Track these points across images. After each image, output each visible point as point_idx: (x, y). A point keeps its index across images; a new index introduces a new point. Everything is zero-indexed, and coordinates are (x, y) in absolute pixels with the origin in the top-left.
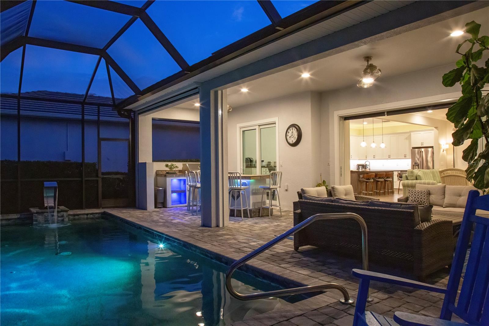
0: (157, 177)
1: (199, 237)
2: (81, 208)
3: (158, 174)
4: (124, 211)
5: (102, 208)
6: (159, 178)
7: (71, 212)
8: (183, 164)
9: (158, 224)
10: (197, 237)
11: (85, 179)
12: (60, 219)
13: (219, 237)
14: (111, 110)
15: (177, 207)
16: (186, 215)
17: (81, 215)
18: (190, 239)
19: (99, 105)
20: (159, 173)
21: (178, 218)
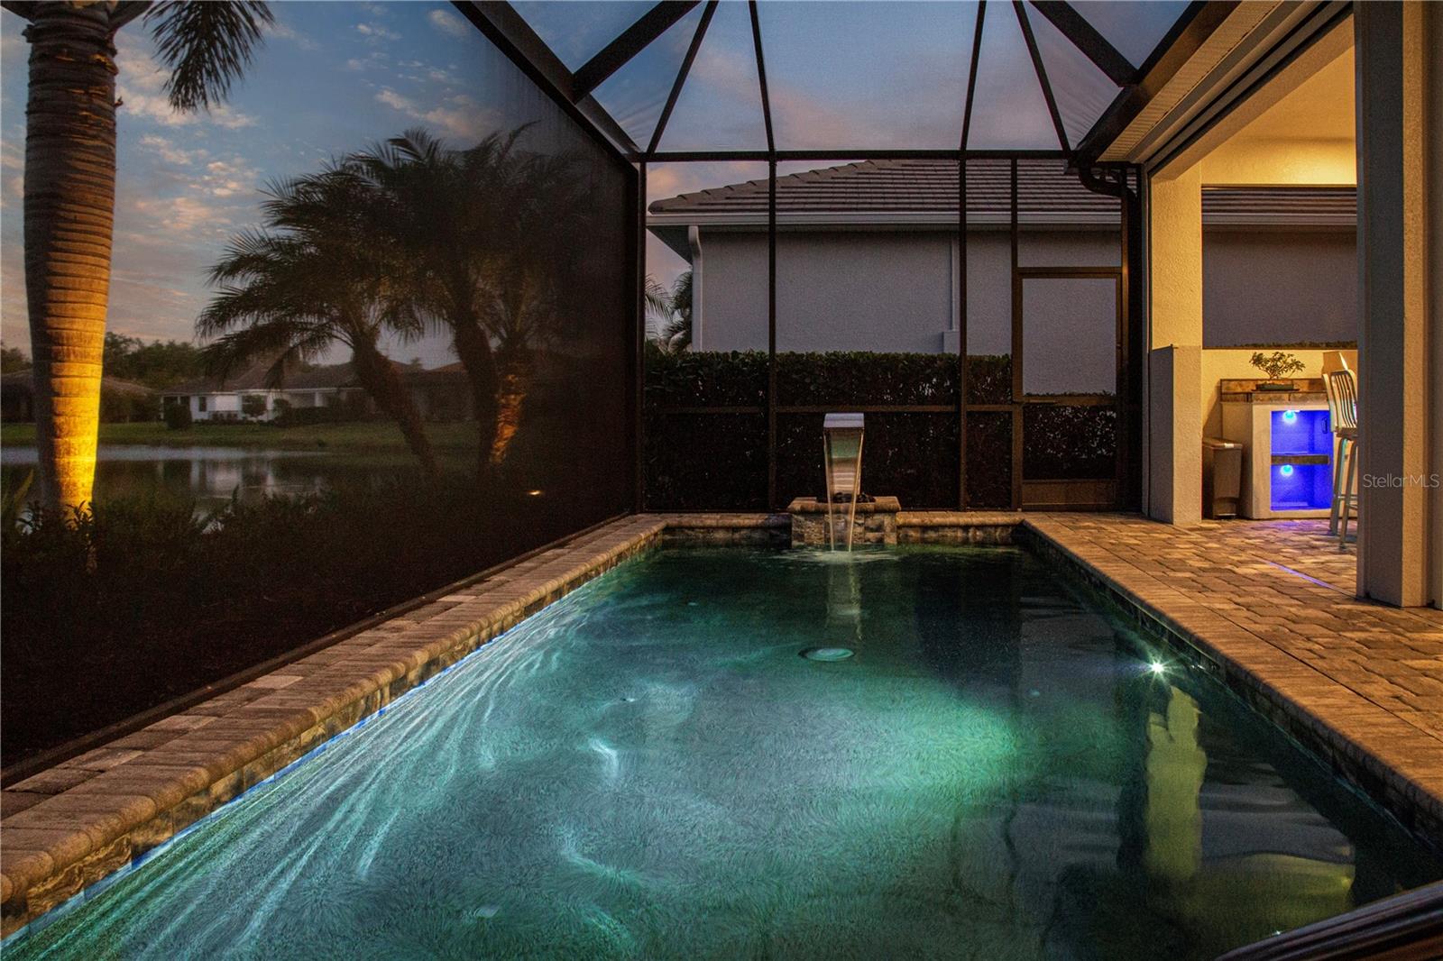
0: (1223, 403)
1: (1309, 645)
2: (955, 506)
3: (1225, 393)
4: (1087, 524)
5: (1023, 511)
6: (1227, 407)
7: (915, 518)
8: (1324, 353)
9: (1172, 574)
10: (1301, 644)
11: (966, 407)
12: (870, 535)
13: (1413, 659)
14: (1062, 173)
15: (1291, 519)
16: (1314, 547)
17: (947, 529)
18: (1262, 650)
19: (1013, 156)
20: (1228, 388)
21: (1274, 557)
